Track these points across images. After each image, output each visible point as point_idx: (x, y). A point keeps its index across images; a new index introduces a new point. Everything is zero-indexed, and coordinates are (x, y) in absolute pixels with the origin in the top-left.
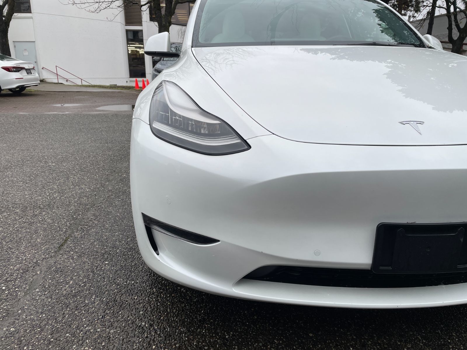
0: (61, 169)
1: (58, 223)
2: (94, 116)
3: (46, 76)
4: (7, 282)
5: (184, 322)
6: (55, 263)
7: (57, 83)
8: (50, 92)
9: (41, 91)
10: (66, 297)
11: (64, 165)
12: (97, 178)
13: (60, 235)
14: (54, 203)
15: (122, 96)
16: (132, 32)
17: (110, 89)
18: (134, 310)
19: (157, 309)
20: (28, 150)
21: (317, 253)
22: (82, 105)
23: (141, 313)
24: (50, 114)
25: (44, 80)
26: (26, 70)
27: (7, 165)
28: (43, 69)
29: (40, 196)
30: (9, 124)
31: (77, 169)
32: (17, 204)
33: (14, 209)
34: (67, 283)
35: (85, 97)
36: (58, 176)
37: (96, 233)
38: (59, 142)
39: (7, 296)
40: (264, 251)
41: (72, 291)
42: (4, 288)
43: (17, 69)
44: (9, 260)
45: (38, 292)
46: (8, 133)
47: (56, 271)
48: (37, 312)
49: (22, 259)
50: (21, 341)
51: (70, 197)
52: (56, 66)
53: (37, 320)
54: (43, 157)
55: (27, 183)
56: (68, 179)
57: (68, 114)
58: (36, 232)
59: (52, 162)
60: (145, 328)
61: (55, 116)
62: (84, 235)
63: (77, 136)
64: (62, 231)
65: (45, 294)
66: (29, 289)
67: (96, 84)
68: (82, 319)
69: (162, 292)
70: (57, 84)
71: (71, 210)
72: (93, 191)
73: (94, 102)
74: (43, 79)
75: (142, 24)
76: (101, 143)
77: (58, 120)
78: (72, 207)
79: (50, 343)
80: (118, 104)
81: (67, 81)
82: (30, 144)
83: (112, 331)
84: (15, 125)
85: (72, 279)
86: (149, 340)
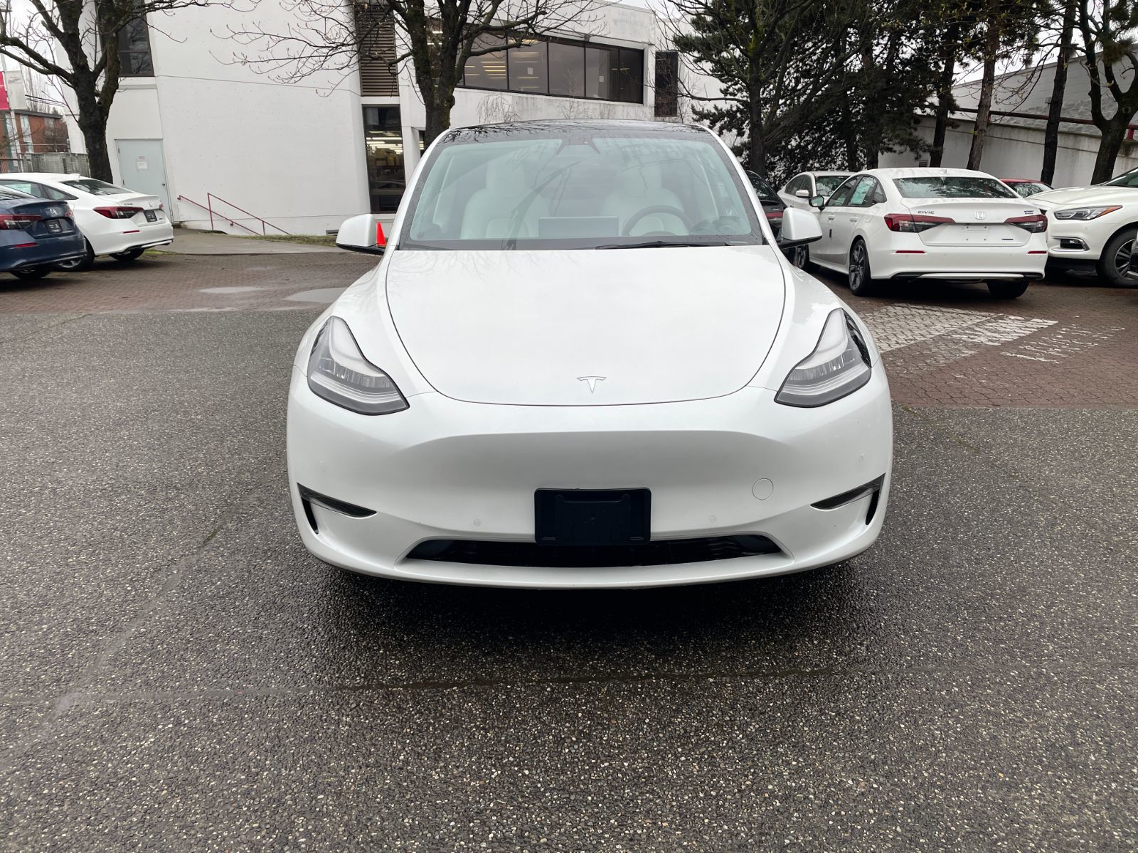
0: (211, 425)
1: (203, 511)
2: (279, 316)
3: (187, 214)
4: (134, 582)
5: (356, 624)
6: (198, 561)
7: (209, 232)
8: (195, 257)
9: (177, 254)
10: (212, 598)
11: (218, 418)
12: (271, 440)
13: (206, 526)
14: (199, 481)
15: (345, 265)
16: (377, 109)
17: (323, 245)
18: (297, 613)
19: (327, 612)
20: (154, 390)
21: (477, 523)
22: (259, 289)
23: (305, 615)
24: (195, 313)
25: (182, 225)
26: (146, 212)
27: (120, 419)
28: (179, 199)
29: (177, 470)
30: (116, 335)
31: (238, 425)
32: (140, 483)
33: (136, 490)
34: (213, 584)
35: (268, 268)
36: (206, 438)
37: (259, 524)
38: (209, 375)
39: (134, 597)
40: (422, 522)
41: (219, 593)
42: (129, 588)
43: (128, 212)
44: (134, 558)
45: (174, 593)
46: (116, 357)
47: (199, 571)
48: (174, 614)
49: (152, 556)
50: (154, 641)
51: (224, 472)
52: (208, 194)
53: (173, 621)
54: (181, 403)
55: (154, 450)
56: (222, 442)
57: (230, 312)
58: (171, 522)
59: (196, 412)
60: (306, 630)
61: (204, 316)
62: (241, 526)
63: (243, 361)
64: (209, 521)
65: (183, 596)
66: (163, 590)
67: (293, 233)
68: (230, 621)
69: (337, 595)
70: (209, 234)
71: (224, 491)
72: (261, 462)
73: (285, 282)
74: (181, 222)
75: (398, 92)
76: (286, 377)
77: (209, 327)
78: (227, 487)
79: (189, 642)
80: (334, 287)
81: (232, 225)
82: (158, 378)
83: (266, 632)
84: (127, 339)
85: (220, 579)
86: (308, 640)
